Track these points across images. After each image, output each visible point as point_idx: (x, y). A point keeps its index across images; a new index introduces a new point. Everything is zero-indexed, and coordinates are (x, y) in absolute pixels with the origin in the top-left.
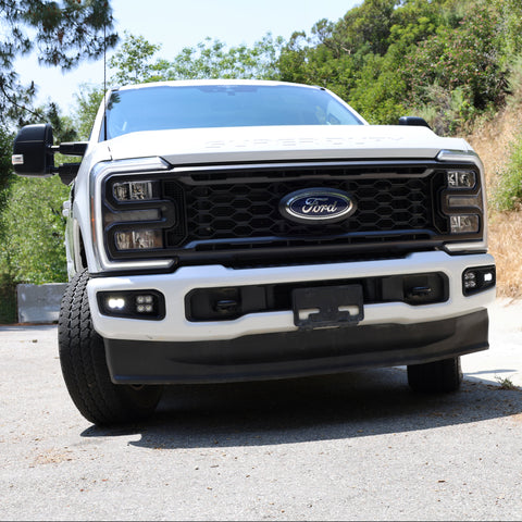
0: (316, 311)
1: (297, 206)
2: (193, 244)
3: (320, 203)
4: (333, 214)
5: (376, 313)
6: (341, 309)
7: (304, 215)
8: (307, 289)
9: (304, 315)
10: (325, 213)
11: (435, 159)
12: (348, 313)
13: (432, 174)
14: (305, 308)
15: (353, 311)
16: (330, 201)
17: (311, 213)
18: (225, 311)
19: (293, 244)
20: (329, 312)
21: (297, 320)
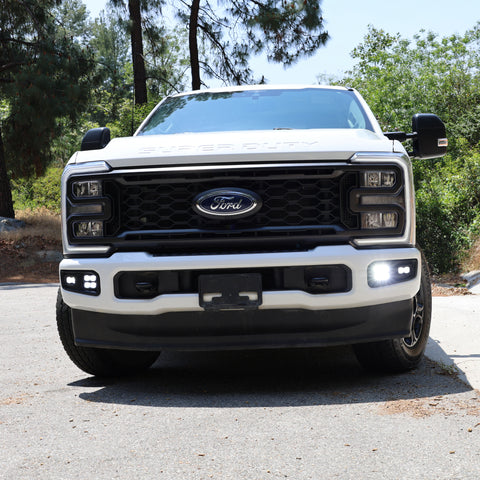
0: (219, 295)
1: (207, 203)
2: (124, 234)
3: (227, 201)
4: (238, 211)
5: (273, 299)
6: (241, 295)
7: (212, 212)
8: (211, 276)
9: (208, 298)
10: (231, 210)
11: (349, 161)
12: (247, 298)
13: (342, 176)
14: (210, 292)
15: (253, 297)
16: (236, 200)
17: (218, 210)
18: (147, 291)
19: (205, 236)
20: (231, 296)
21: (201, 302)
